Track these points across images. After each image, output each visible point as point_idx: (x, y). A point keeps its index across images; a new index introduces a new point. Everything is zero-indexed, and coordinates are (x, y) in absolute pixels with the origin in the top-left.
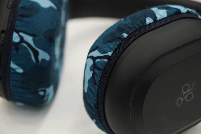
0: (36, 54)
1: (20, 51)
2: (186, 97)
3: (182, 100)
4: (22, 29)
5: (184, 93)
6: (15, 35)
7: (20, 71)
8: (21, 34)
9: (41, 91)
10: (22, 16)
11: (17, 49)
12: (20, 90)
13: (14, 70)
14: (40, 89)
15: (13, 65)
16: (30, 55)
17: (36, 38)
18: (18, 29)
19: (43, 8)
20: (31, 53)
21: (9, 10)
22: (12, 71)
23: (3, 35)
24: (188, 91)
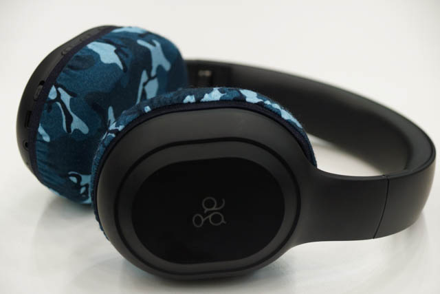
0: (69, 120)
1: (52, 112)
2: (210, 217)
3: (203, 220)
4: (63, 83)
5: (207, 210)
6: (53, 89)
7: (47, 139)
8: (60, 89)
9: (73, 175)
10: (71, 67)
11: (50, 108)
12: (47, 167)
13: (41, 136)
14: (70, 173)
15: (41, 130)
16: (62, 120)
17: (75, 99)
18: (59, 82)
19: (102, 63)
20: (64, 117)
21: (62, 57)
22: (38, 138)
23: (41, 87)
24: (214, 208)
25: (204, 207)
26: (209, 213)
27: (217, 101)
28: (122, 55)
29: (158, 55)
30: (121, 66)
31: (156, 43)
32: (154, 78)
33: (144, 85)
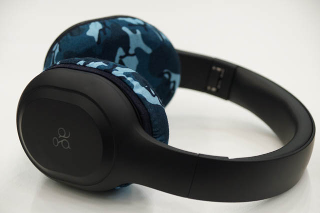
24: (64, 137)
25: (59, 134)
26: (62, 138)
27: (95, 68)
28: (102, 33)
29: (136, 40)
30: (96, 39)
31: (138, 32)
32: (133, 55)
33: (121, 57)
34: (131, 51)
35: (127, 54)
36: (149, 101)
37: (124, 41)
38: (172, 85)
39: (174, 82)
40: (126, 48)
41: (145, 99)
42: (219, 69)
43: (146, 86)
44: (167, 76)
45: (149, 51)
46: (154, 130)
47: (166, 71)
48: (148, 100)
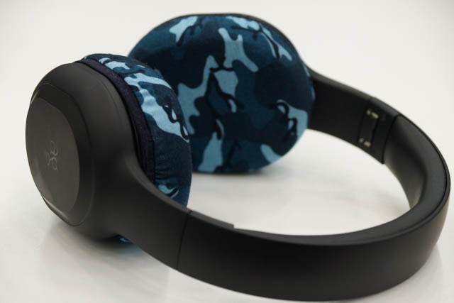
3: (50, 160)
25: (51, 149)
28: (189, 31)
29: (235, 49)
30: (178, 39)
31: (240, 38)
32: (229, 70)
33: (213, 70)
34: (228, 64)
35: (221, 67)
36: (160, 127)
37: (218, 48)
38: (291, 124)
39: (295, 121)
40: (220, 59)
41: (154, 122)
42: (376, 116)
43: (167, 106)
44: (282, 109)
45: (253, 68)
46: (157, 168)
47: (280, 101)
48: (158, 124)
